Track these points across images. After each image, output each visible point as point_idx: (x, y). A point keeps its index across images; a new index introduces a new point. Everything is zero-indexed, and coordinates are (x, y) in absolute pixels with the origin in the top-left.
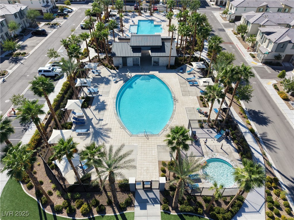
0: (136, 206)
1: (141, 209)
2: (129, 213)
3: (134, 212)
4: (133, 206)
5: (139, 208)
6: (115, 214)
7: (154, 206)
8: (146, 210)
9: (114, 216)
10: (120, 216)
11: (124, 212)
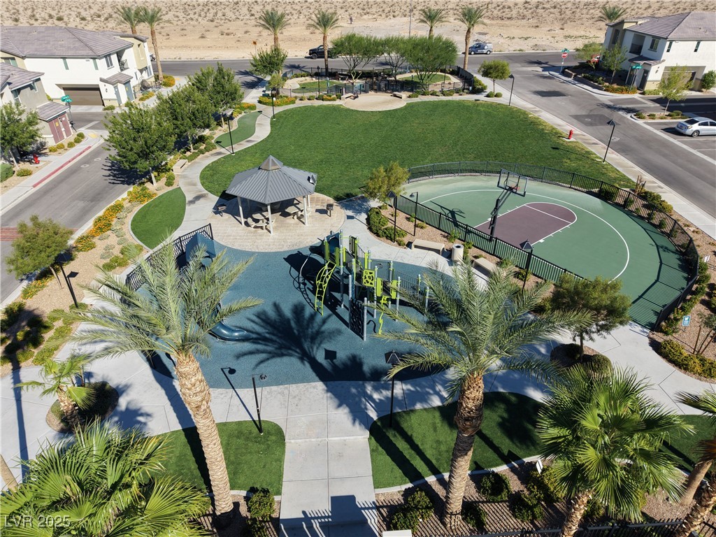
0: (371, 508)
1: (352, 498)
2: (393, 485)
3: (376, 487)
4: (382, 507)
5: (360, 501)
6: (439, 476)
7: (304, 512)
8: (332, 498)
9: (441, 470)
10: (420, 471)
11: (410, 485)
